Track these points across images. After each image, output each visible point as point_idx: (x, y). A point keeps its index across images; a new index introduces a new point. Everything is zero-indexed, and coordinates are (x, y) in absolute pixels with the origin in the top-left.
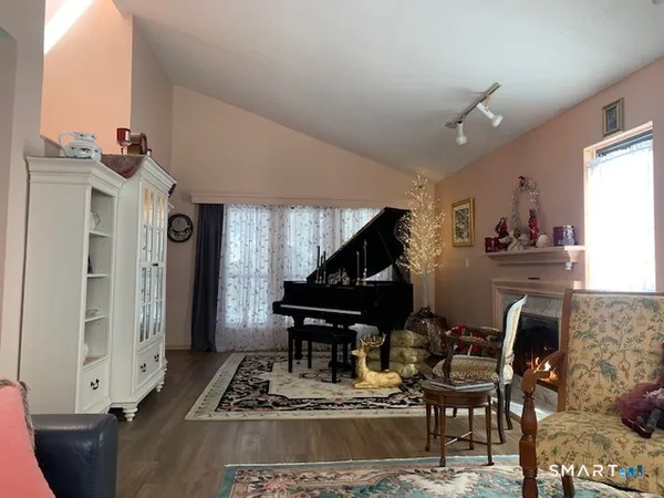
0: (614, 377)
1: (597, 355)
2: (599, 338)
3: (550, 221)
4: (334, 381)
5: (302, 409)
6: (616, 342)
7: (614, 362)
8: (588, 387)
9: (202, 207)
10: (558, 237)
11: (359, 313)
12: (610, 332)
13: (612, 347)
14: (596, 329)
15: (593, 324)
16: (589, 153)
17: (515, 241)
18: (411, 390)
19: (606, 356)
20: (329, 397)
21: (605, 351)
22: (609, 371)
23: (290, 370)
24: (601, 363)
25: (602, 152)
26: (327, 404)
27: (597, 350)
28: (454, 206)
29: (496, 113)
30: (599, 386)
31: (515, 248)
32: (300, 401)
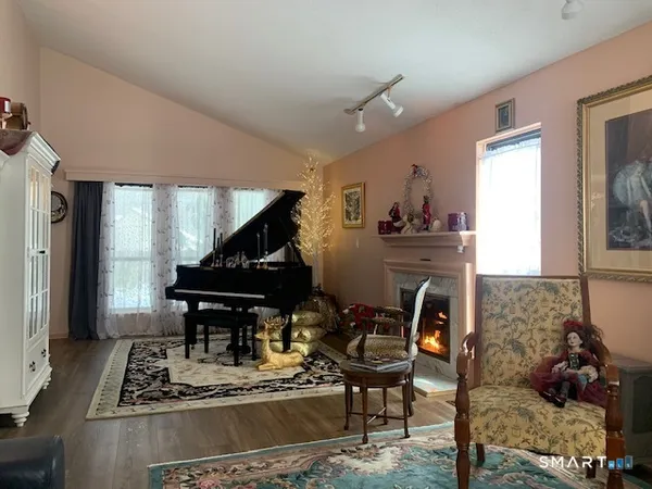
0: (523, 353)
1: (508, 334)
2: (510, 319)
3: (443, 208)
4: (236, 364)
5: (211, 396)
6: (524, 321)
7: (523, 340)
8: (501, 362)
9: (78, 184)
10: (452, 223)
11: (263, 297)
12: (519, 313)
13: (521, 327)
14: (507, 311)
15: (504, 307)
16: (480, 146)
17: (408, 225)
18: (313, 368)
19: (516, 335)
20: (236, 382)
21: (515, 330)
22: (518, 347)
23: (187, 356)
24: (512, 342)
25: (492, 146)
26: (236, 390)
27: (508, 330)
28: (343, 188)
29: (397, 104)
30: (511, 362)
31: (408, 231)
32: (206, 389)
